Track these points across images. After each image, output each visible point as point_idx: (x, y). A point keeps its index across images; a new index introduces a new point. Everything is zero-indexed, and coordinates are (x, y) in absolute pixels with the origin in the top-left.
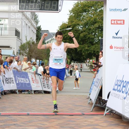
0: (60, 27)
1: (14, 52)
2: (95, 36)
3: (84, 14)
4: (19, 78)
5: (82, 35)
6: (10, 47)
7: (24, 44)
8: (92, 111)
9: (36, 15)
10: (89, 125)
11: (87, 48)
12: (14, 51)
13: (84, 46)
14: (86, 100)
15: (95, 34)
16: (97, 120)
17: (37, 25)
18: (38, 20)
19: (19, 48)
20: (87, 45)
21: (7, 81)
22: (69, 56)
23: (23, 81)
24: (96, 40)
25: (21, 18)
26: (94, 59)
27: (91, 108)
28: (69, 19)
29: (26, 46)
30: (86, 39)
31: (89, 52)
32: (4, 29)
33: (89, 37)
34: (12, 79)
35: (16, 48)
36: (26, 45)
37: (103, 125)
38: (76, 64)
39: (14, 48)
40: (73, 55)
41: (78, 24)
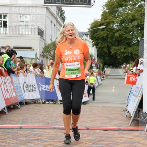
0: (92, 25)
1: (36, 55)
2: (133, 36)
3: (120, 9)
4: (42, 85)
5: (117, 35)
6: (32, 48)
7: (48, 45)
8: (130, 126)
9: (63, 10)
10: (126, 142)
11: (122, 50)
12: (36, 53)
13: (119, 48)
14: (122, 112)
15: (133, 34)
16: (136, 136)
17: (63, 22)
18: (65, 16)
19: (42, 49)
20: (123, 47)
21: (28, 88)
22: (102, 60)
23: (47, 89)
24: (135, 41)
25: (45, 14)
26: (131, 63)
27: (129, 122)
28: (102, 15)
29: (51, 48)
30: (122, 40)
31: (126, 55)
32: (25, 28)
33: (126, 38)
34: (34, 87)
35: (38, 50)
36: (50, 46)
37: (144, 143)
38: (110, 69)
39: (37, 50)
40: (106, 59)
41: (113, 22)
